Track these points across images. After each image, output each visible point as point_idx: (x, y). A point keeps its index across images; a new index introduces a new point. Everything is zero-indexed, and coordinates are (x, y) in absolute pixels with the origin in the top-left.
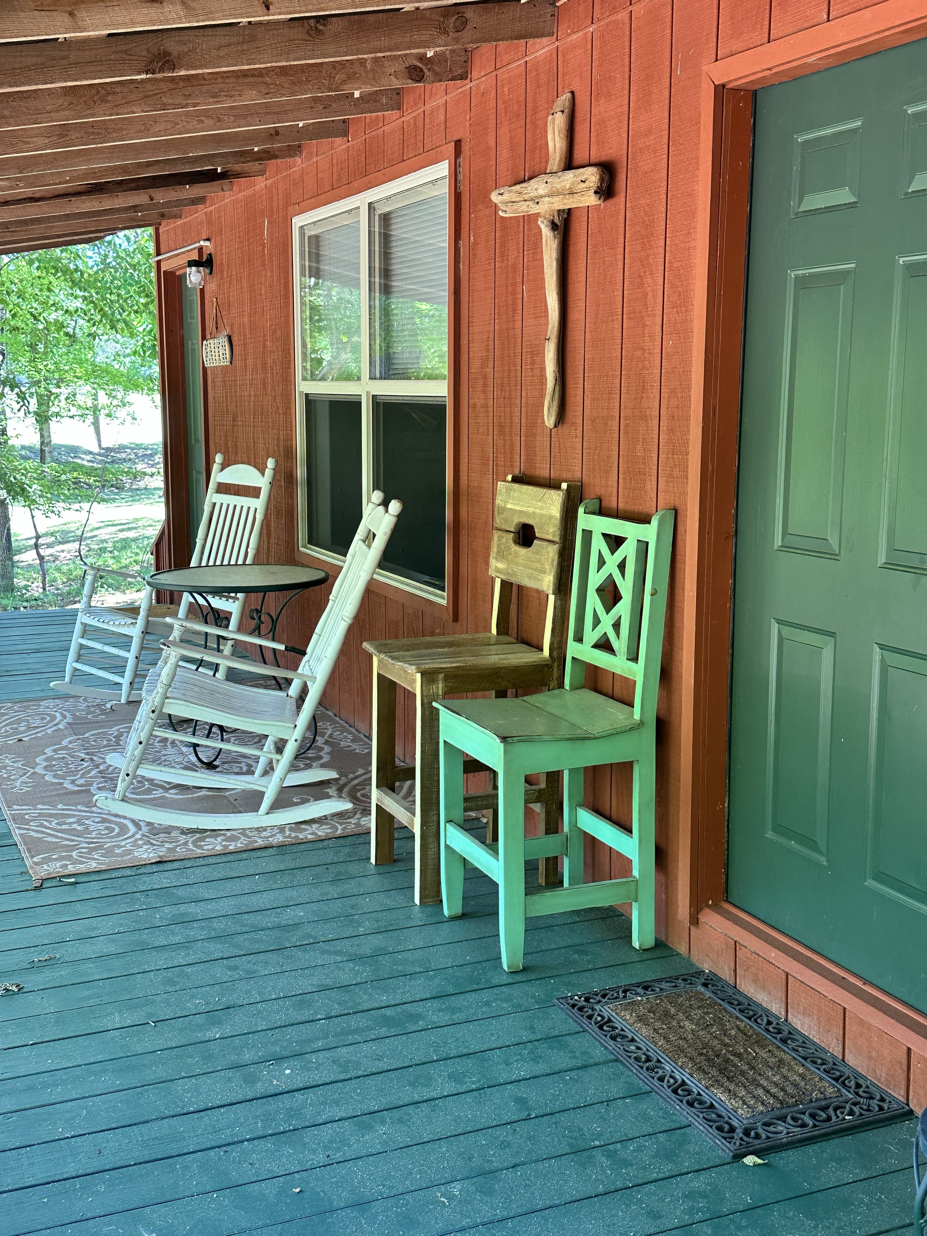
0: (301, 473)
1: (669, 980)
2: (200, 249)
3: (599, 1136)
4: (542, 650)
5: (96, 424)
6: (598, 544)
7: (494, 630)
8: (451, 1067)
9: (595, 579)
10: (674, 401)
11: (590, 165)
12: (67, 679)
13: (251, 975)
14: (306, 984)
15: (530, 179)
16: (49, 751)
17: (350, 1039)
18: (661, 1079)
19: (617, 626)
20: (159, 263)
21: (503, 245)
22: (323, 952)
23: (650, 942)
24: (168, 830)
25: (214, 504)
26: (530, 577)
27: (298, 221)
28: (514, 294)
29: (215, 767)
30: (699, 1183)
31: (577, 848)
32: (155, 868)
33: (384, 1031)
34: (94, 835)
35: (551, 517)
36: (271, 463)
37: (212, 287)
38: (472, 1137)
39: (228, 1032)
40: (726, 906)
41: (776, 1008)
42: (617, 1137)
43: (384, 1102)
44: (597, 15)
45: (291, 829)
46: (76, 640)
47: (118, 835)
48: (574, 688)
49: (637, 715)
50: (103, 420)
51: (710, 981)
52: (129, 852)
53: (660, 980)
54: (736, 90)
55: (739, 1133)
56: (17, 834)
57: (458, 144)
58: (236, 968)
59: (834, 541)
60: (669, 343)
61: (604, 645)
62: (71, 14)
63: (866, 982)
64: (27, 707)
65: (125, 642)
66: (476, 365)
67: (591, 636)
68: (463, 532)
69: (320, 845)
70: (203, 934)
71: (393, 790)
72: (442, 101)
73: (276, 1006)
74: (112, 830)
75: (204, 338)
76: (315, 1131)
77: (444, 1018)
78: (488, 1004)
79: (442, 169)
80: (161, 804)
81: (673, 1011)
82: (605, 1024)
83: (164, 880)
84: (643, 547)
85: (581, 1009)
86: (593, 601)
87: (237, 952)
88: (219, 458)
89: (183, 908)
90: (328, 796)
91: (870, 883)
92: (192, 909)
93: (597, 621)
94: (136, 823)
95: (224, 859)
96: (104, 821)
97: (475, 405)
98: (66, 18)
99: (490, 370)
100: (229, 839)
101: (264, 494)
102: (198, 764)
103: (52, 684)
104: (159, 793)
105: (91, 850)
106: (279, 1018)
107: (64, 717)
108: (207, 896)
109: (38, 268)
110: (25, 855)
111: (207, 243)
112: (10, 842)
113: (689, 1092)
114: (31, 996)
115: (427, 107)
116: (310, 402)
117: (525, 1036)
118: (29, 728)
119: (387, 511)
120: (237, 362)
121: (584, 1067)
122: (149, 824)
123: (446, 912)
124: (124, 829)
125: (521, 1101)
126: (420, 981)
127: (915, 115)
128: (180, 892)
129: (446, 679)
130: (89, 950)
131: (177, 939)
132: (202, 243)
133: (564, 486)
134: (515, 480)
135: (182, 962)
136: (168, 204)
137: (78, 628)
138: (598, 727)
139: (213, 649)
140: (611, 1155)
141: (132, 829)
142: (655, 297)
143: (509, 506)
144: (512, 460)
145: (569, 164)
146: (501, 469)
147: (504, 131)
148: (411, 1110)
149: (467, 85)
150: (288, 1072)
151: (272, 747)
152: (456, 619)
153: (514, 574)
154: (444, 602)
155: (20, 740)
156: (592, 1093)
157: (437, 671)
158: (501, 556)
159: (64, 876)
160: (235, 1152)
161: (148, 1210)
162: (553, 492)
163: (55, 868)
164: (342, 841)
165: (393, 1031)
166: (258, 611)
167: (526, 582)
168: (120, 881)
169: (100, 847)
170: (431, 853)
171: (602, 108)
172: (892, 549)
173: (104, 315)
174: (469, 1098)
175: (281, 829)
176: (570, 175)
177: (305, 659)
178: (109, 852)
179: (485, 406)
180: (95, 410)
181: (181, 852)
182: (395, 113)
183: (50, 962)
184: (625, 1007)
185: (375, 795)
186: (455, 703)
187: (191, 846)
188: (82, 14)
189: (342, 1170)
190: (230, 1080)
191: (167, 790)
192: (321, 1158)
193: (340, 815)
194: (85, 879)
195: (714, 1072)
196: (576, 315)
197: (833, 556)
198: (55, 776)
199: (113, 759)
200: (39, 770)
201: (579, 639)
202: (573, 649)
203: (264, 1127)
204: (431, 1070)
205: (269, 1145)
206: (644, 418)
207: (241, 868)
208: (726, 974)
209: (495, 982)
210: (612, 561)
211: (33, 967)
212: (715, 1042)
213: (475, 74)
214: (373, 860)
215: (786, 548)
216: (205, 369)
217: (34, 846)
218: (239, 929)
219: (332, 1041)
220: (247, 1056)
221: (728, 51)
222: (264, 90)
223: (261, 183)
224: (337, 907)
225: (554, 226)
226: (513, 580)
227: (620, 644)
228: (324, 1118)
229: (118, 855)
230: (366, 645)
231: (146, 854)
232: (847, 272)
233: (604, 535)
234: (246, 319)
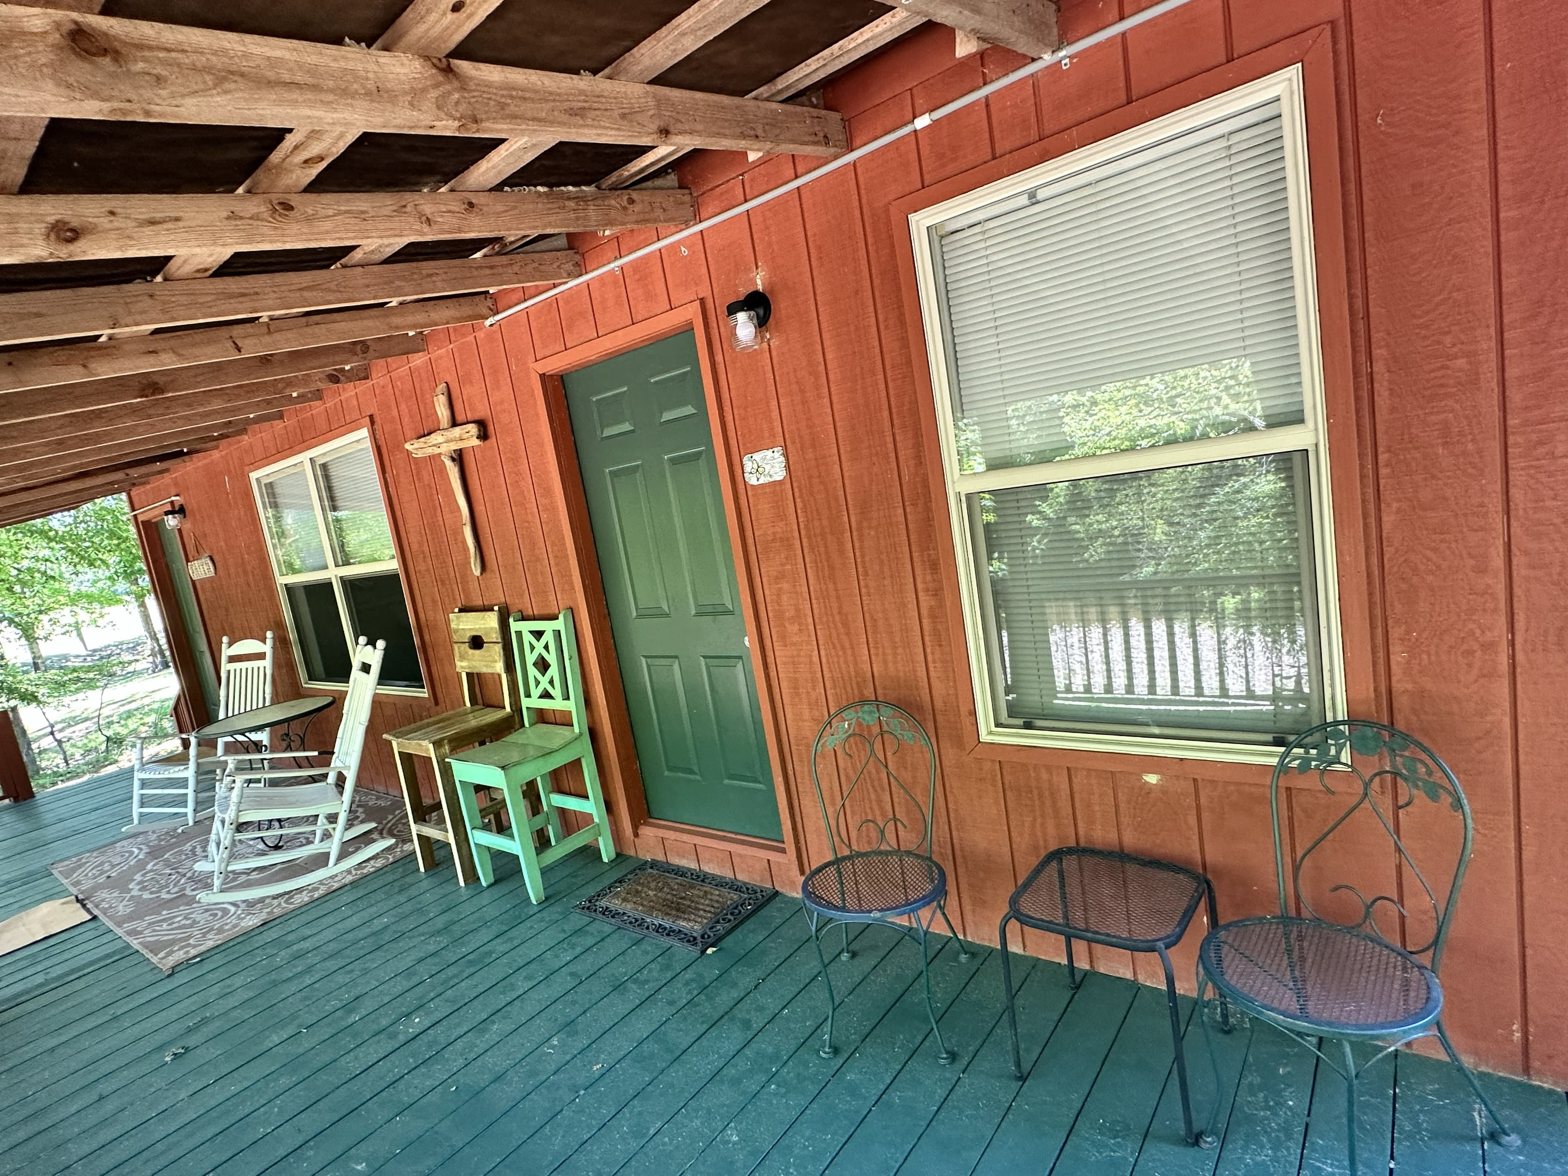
0: (293, 636)
1: (631, 873)
2: (172, 502)
3: (625, 974)
4: (504, 708)
5: (80, 635)
6: (528, 638)
7: (468, 704)
8: (524, 972)
9: (531, 658)
10: (556, 548)
11: (468, 423)
12: (136, 821)
13: (366, 972)
14: (408, 960)
15: (429, 434)
16: (138, 877)
17: (451, 983)
18: (648, 928)
19: (551, 682)
20: (135, 516)
21: (418, 473)
22: (410, 938)
23: (613, 855)
24: (262, 900)
25: (229, 672)
26: (486, 666)
27: (254, 476)
28: (433, 501)
29: (281, 847)
30: (688, 975)
31: (555, 819)
32: (262, 929)
33: (472, 970)
34: (202, 923)
35: (492, 628)
36: (269, 634)
37: (187, 526)
38: (553, 1007)
39: (364, 1013)
40: (651, 820)
41: (693, 865)
42: (635, 971)
43: (490, 1011)
44: (453, 339)
45: (356, 869)
46: (137, 792)
47: (222, 917)
48: (531, 725)
49: (576, 729)
50: (84, 630)
51: (654, 864)
52: (235, 926)
53: (626, 875)
54: (551, 376)
55: (699, 939)
56: (135, 944)
57: (371, 417)
58: (352, 971)
59: (666, 608)
60: (544, 516)
61: (546, 695)
62: (84, 366)
63: (737, 834)
64: (105, 852)
65: (182, 783)
66: (415, 546)
67: (536, 692)
68: (430, 650)
69: (381, 872)
70: (318, 958)
71: (425, 821)
72: (353, 393)
73: (392, 983)
74: (216, 915)
75: (188, 561)
76: (451, 1048)
77: (508, 946)
78: (531, 927)
79: (364, 433)
80: (248, 885)
81: (640, 888)
82: (606, 911)
83: (273, 934)
84: (557, 634)
85: (588, 908)
86: (533, 672)
87: (349, 961)
88: (225, 639)
89: (295, 947)
90: (374, 841)
91: (726, 781)
92: (305, 945)
93: (538, 683)
94: (234, 904)
95: (313, 905)
96: (207, 911)
97: (420, 572)
98: (81, 369)
99: (426, 548)
100: (311, 891)
101: (269, 656)
102: (267, 849)
103: (123, 830)
104: (243, 878)
105: (204, 934)
106: (399, 989)
107: (141, 849)
108: (310, 933)
109: (15, 534)
110: (149, 955)
111: (177, 498)
112: (130, 951)
113: (665, 928)
114: (198, 1051)
115: (342, 398)
116: (289, 589)
117: (562, 936)
118: (113, 866)
119: (375, 648)
120: (221, 572)
121: (603, 940)
122: (244, 901)
123: (484, 884)
124: (225, 912)
125: (572, 974)
126: (484, 931)
127: (656, 382)
128: (291, 937)
129: (450, 742)
130: (232, 1001)
131: (300, 969)
132: (173, 498)
133: (496, 608)
134: (461, 611)
135: (309, 982)
136: (140, 477)
137: (136, 784)
138: (556, 743)
139: (259, 769)
140: (635, 982)
141: (233, 909)
142: (529, 492)
143: (461, 627)
144: (454, 599)
145: (454, 424)
146: (448, 607)
147: (403, 407)
148: (508, 1008)
149: (369, 383)
150: (417, 1020)
151: (325, 821)
152: (437, 703)
153: (475, 667)
154: (426, 695)
155: (109, 877)
156: (613, 952)
157: (442, 739)
158: (462, 658)
159: (190, 959)
160: (401, 1085)
161: (353, 1151)
162: (489, 613)
163: (179, 956)
164: (396, 865)
165: (478, 967)
166: (287, 735)
167: (484, 670)
168: (238, 947)
169: (212, 929)
170: (465, 851)
171: (467, 390)
172: (697, 605)
173: (83, 558)
174: (542, 985)
175: (349, 872)
176: (457, 431)
177: (335, 756)
178: (220, 931)
179: (428, 570)
180: (77, 627)
181: (277, 912)
182: (318, 403)
183: (204, 1021)
184: (613, 897)
185: (414, 828)
186: (461, 755)
187: (285, 905)
188: (93, 366)
189: (479, 1062)
190: (379, 1042)
191: (248, 874)
192: (461, 1062)
193: (388, 849)
194: (208, 955)
195: (674, 912)
196: (479, 508)
197: (667, 615)
198: (151, 893)
199: (201, 866)
200: (135, 893)
201: (528, 696)
202: (525, 703)
203: (415, 1062)
204: (512, 979)
205: (423, 1069)
206: (538, 560)
207: (330, 906)
208: (660, 857)
209: (531, 913)
210: (539, 646)
211: (189, 1030)
212: (669, 896)
213: (374, 375)
214: (422, 869)
215: (639, 616)
216: (193, 582)
217: (154, 949)
218: (344, 946)
219: (440, 989)
220: (384, 1022)
221: (542, 356)
222: (226, 398)
223: (216, 455)
224: (409, 907)
225: (453, 459)
226: (475, 671)
227: (556, 692)
228: (453, 1038)
229: (228, 930)
230: (385, 736)
231: (251, 922)
232: (637, 466)
233: (531, 632)
234: (222, 543)
